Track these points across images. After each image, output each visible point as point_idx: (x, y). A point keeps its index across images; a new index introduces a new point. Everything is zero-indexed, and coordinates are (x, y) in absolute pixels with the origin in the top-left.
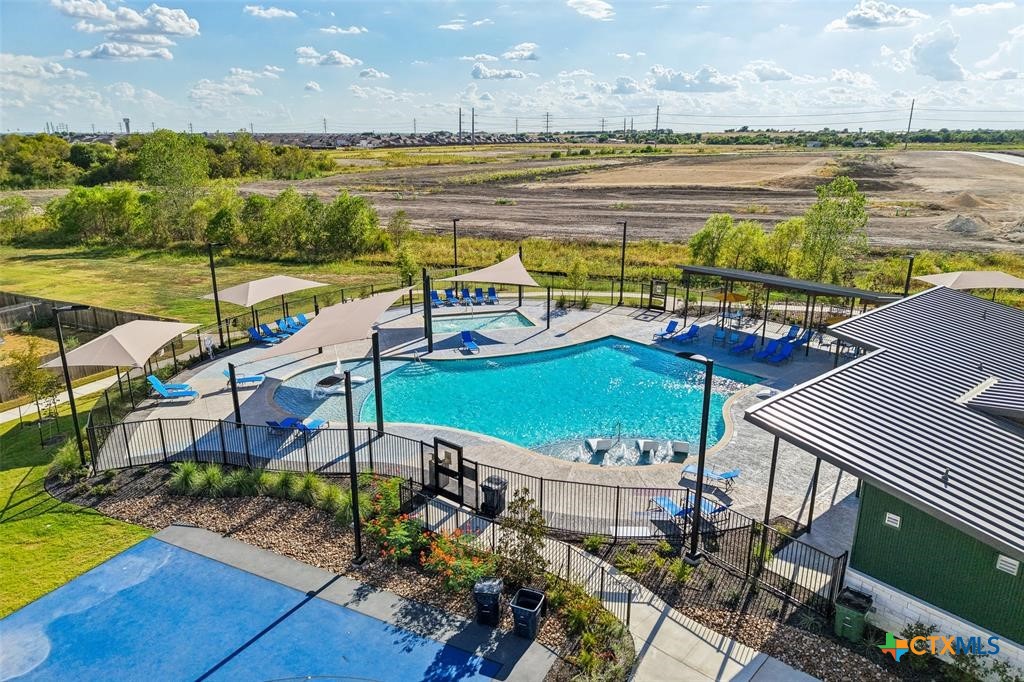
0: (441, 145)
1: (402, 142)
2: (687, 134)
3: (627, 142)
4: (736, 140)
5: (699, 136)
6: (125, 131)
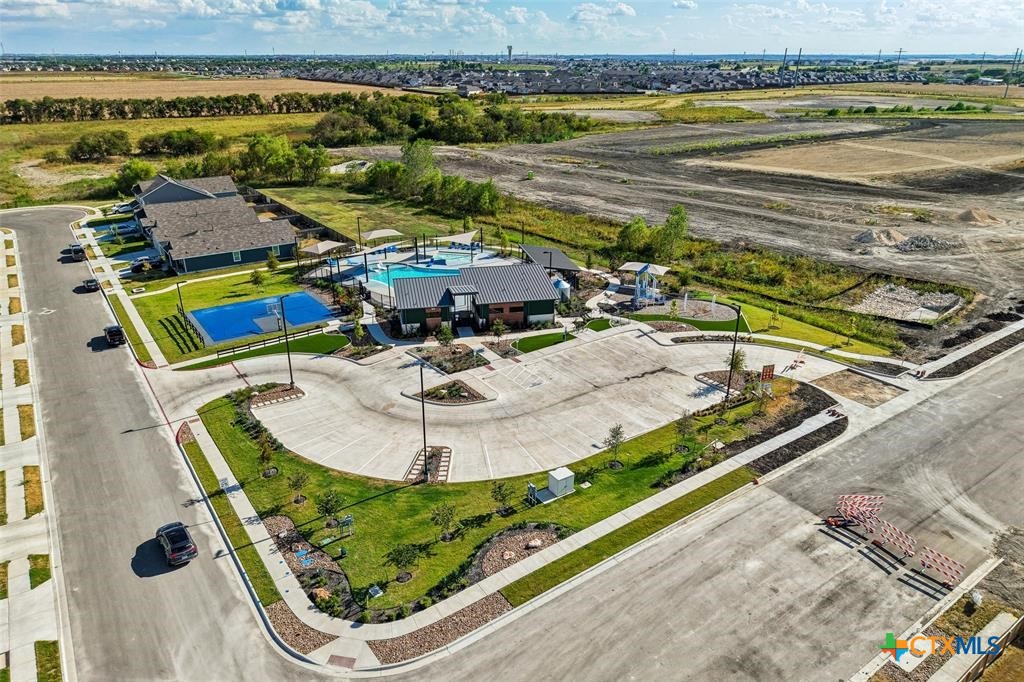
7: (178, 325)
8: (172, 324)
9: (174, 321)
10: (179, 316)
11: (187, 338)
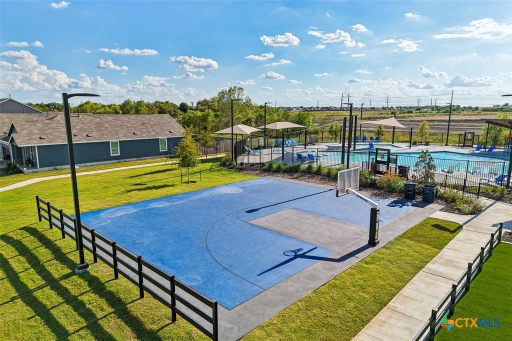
0: (331, 111)
1: (312, 109)
2: (469, 107)
3: (433, 110)
4: (501, 109)
5: (477, 108)
6: (191, 105)
7: (43, 254)
8: (22, 250)
9: (30, 242)
10: (43, 226)
11: (92, 300)
